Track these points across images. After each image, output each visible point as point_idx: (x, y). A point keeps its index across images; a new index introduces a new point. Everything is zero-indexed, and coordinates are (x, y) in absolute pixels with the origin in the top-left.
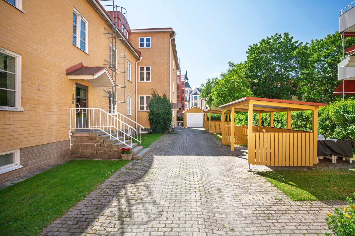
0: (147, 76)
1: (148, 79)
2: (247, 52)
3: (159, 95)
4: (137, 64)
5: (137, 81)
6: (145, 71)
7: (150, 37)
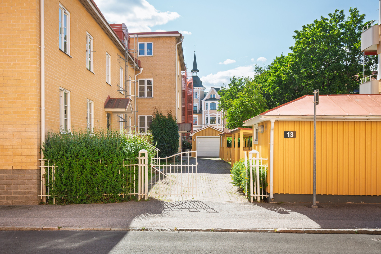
0: (149, 91)
1: (150, 94)
2: (294, 37)
3: (163, 115)
4: (136, 76)
6: (146, 85)
7: (152, 42)
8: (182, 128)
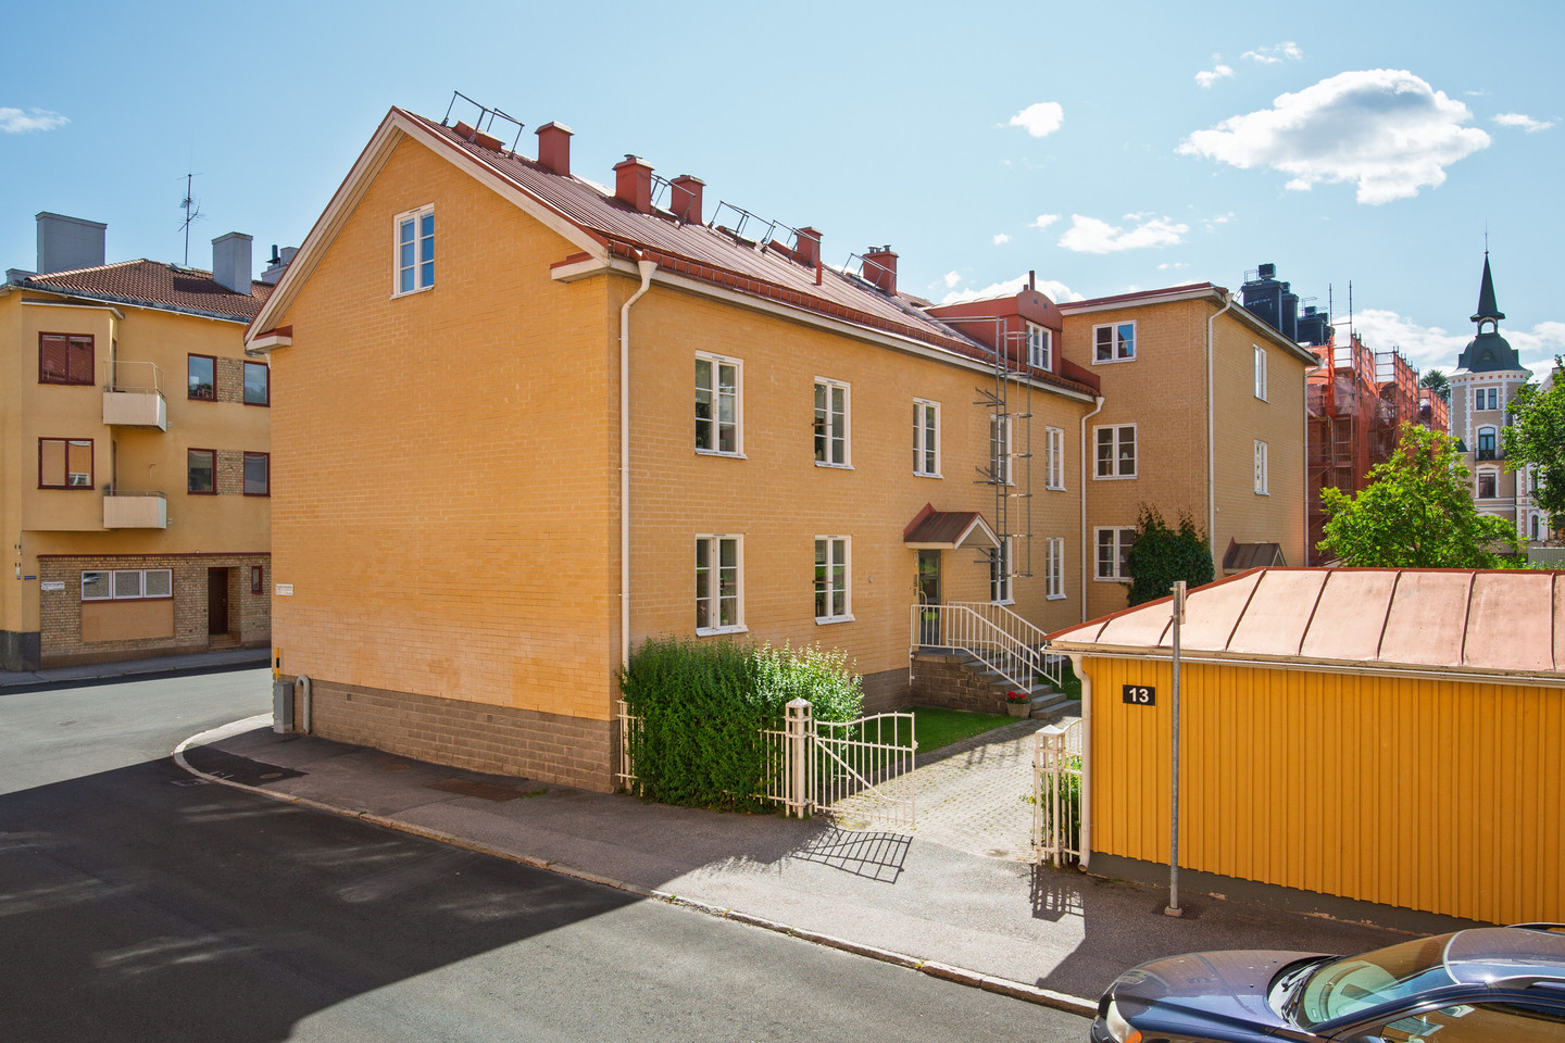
0: (1125, 457)
1: (1127, 467)
3: (1167, 526)
4: (1086, 421)
5: (1087, 477)
6: (1116, 443)
7: (1133, 322)
8: (1243, 559)
